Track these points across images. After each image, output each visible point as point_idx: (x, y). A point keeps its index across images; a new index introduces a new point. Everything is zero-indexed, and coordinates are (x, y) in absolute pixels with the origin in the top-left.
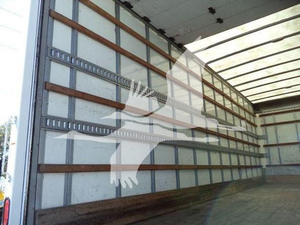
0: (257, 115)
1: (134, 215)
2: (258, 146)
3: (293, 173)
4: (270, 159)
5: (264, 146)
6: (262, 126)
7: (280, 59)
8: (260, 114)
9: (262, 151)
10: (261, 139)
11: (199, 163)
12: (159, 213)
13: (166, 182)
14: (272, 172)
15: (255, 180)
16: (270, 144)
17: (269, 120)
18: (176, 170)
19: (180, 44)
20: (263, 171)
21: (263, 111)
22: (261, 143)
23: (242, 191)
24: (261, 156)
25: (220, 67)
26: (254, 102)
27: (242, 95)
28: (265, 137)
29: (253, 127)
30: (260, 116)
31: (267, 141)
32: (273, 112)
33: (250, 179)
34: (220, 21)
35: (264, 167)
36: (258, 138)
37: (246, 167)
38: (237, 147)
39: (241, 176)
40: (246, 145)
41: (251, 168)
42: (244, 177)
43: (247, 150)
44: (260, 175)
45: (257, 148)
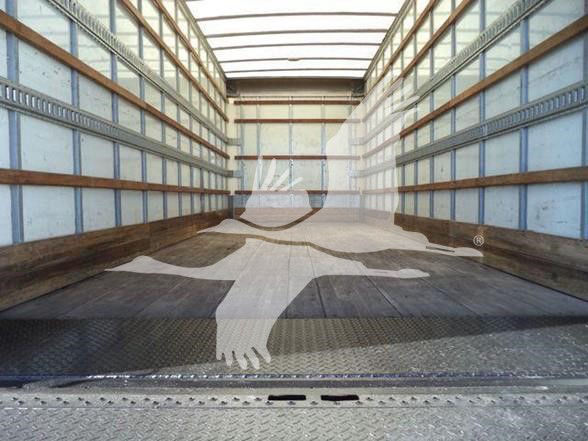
0: (231, 100)
1: (49, 278)
2: (227, 157)
4: (242, 182)
5: (236, 158)
6: (237, 121)
8: (236, 99)
9: (233, 165)
10: (232, 145)
12: (90, 273)
13: (99, 214)
16: (245, 154)
17: (250, 112)
18: (116, 189)
20: (231, 199)
21: (242, 95)
22: (232, 151)
24: (229, 175)
26: (229, 76)
27: (214, 57)
28: (239, 143)
29: (223, 122)
30: (235, 103)
31: (242, 149)
32: (258, 99)
33: (214, 213)
35: (232, 194)
36: (227, 142)
37: (211, 192)
38: (201, 155)
39: (203, 207)
40: (212, 154)
41: (216, 194)
42: (207, 210)
43: (213, 161)
44: (226, 207)
45: (224, 160)
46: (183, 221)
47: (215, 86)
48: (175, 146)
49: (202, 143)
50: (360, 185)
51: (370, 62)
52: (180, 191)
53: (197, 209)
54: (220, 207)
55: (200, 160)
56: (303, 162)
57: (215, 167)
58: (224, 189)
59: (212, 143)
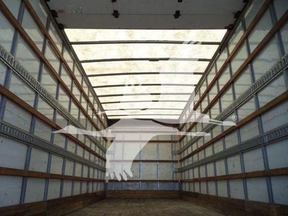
2: (105, 160)
3: (131, 188)
7: (147, 80)
11: (52, 172)
14: (113, 187)
15: (99, 194)
19: (61, 24)
20: (106, 185)
23: (87, 206)
25: (93, 70)
26: (109, 118)
27: (102, 107)
29: (104, 141)
33: (95, 193)
34: (116, 14)
35: (107, 181)
37: (94, 181)
38: (90, 158)
39: (88, 190)
40: (97, 158)
41: (97, 182)
42: (90, 191)
43: (97, 163)
44: (102, 189)
45: (104, 162)
46: (73, 199)
47: (101, 122)
48: (74, 152)
49: (91, 152)
50: (178, 177)
51: (182, 111)
52: (74, 179)
53: (84, 191)
54: (99, 189)
55: (89, 161)
56: (146, 163)
57: (98, 165)
58: (102, 179)
59: (97, 152)
